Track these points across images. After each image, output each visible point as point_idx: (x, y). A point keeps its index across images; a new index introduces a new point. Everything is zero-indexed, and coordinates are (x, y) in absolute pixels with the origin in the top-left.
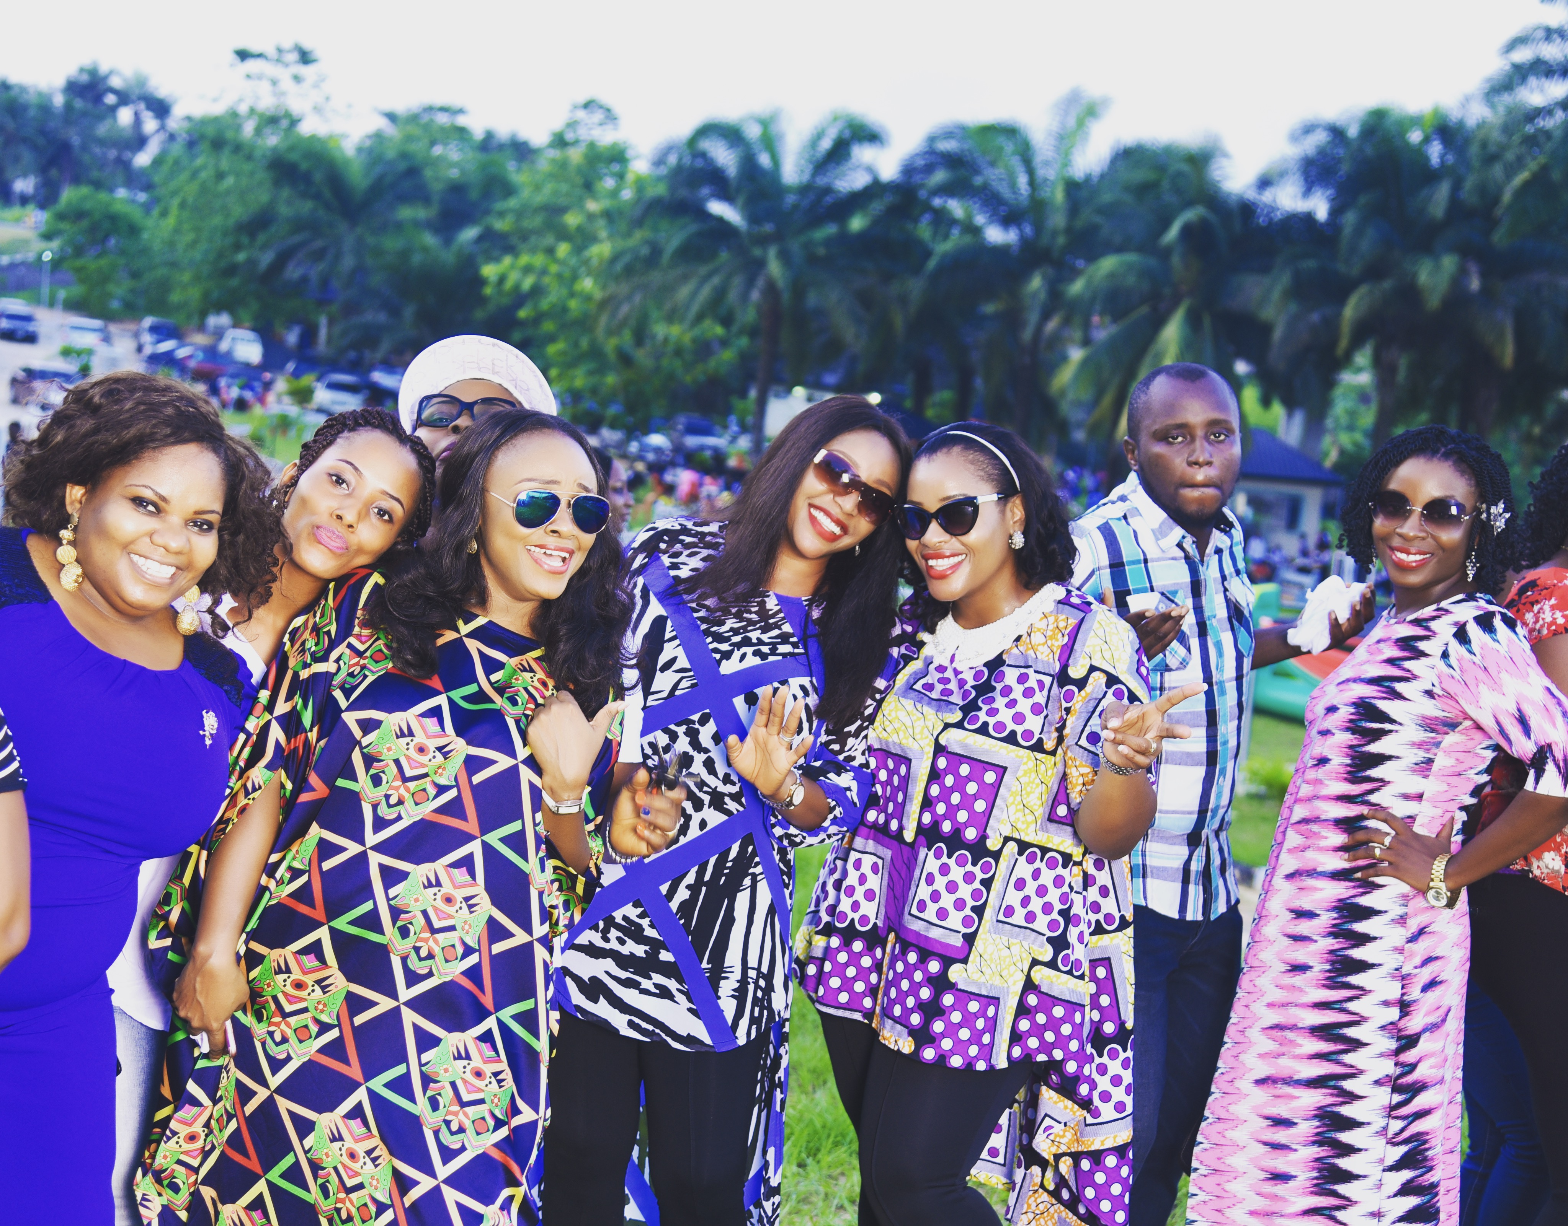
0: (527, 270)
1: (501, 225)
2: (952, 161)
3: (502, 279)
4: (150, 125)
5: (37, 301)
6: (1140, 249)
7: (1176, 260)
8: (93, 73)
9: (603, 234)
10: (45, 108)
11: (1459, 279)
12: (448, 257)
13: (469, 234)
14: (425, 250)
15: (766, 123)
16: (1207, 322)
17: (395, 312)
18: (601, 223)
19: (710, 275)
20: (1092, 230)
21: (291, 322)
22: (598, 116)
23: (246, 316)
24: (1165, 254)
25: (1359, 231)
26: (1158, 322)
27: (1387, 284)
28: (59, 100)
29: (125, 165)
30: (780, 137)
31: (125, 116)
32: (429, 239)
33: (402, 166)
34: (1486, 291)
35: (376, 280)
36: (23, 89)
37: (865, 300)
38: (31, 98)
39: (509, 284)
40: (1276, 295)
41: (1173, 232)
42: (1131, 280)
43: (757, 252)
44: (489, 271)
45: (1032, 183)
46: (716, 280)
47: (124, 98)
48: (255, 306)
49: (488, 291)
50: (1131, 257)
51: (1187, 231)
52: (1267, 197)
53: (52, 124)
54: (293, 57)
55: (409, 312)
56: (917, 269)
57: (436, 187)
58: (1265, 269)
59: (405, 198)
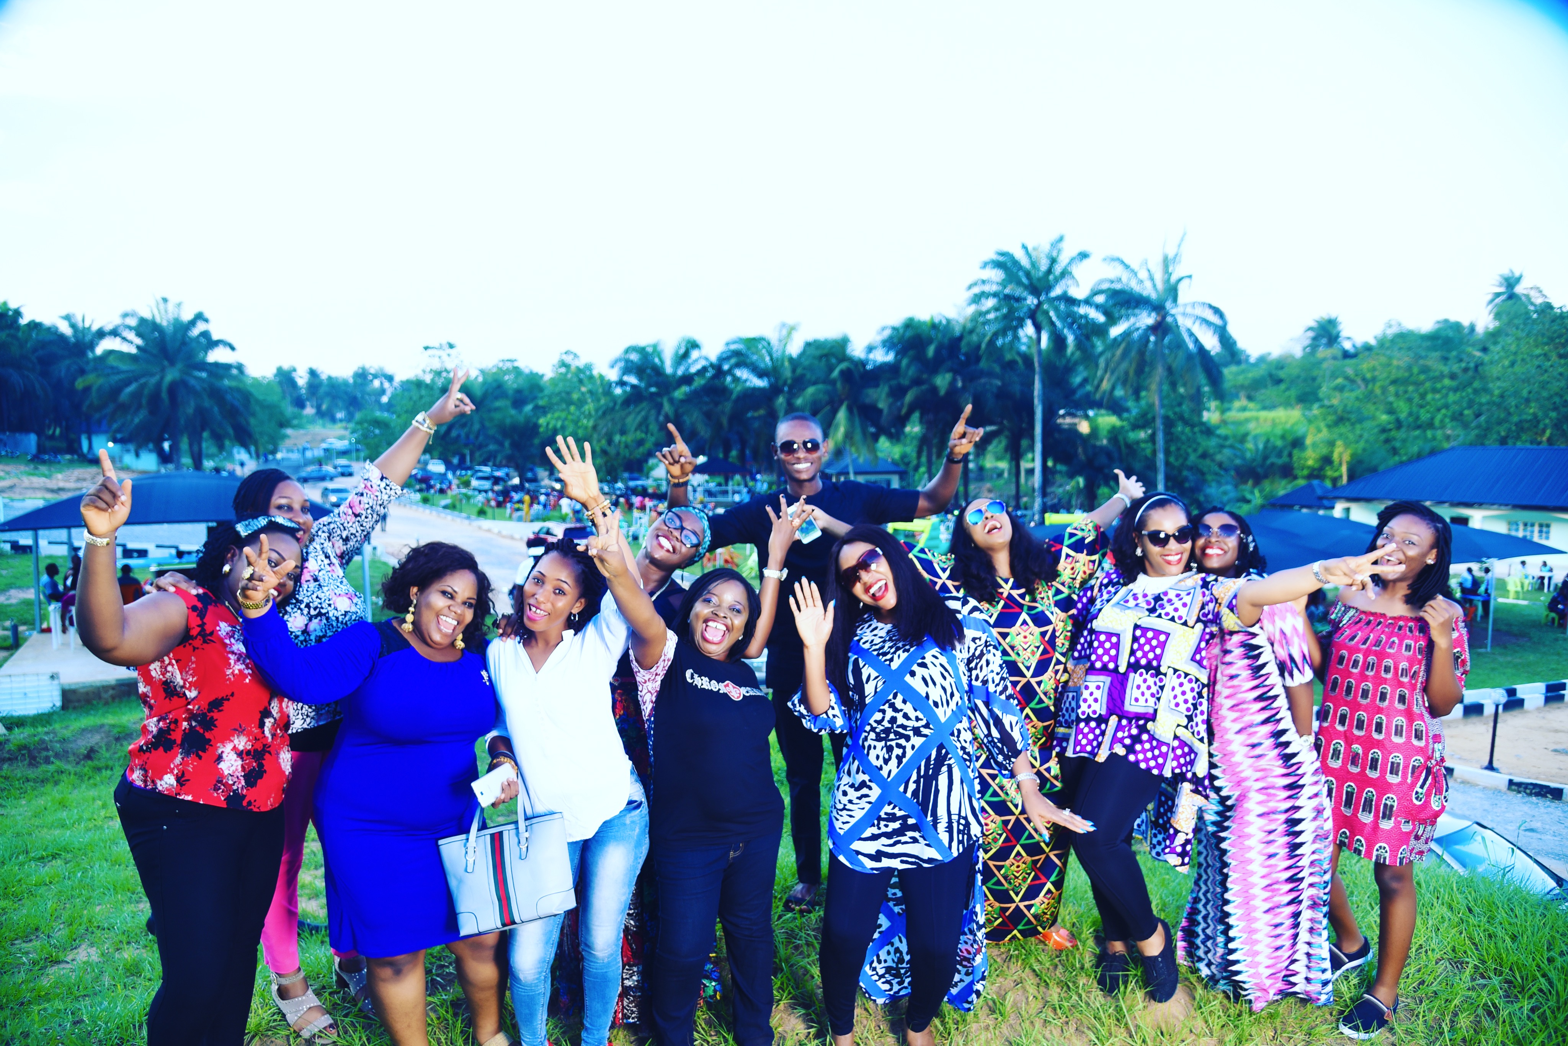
0: (558, 419)
1: (541, 403)
2: (737, 353)
3: (548, 424)
4: (386, 385)
5: (350, 459)
6: (824, 382)
7: (839, 385)
8: (363, 369)
9: (589, 400)
10: (346, 383)
11: (953, 382)
12: (521, 419)
13: (528, 408)
14: (512, 416)
15: (655, 346)
16: (855, 411)
17: (501, 444)
18: (588, 396)
19: (639, 412)
20: (803, 376)
21: (454, 455)
22: (572, 357)
23: (436, 453)
24: (833, 383)
25: (908, 366)
26: (834, 412)
27: (924, 387)
28: (351, 381)
29: (378, 402)
30: (662, 351)
31: (376, 383)
32: (513, 412)
33: (495, 385)
34: (964, 387)
35: (492, 432)
36: (337, 378)
37: (708, 415)
38: (340, 381)
39: (551, 426)
40: (884, 396)
41: (836, 373)
42: (821, 396)
43: (659, 400)
44: (542, 421)
45: (772, 359)
46: (643, 413)
47: (375, 376)
48: (440, 449)
49: (541, 430)
50: (820, 386)
51: (842, 373)
52: (871, 356)
53: (349, 390)
54: (446, 347)
55: (507, 444)
56: (728, 399)
57: (510, 392)
58: (877, 386)
59: (496, 398)
